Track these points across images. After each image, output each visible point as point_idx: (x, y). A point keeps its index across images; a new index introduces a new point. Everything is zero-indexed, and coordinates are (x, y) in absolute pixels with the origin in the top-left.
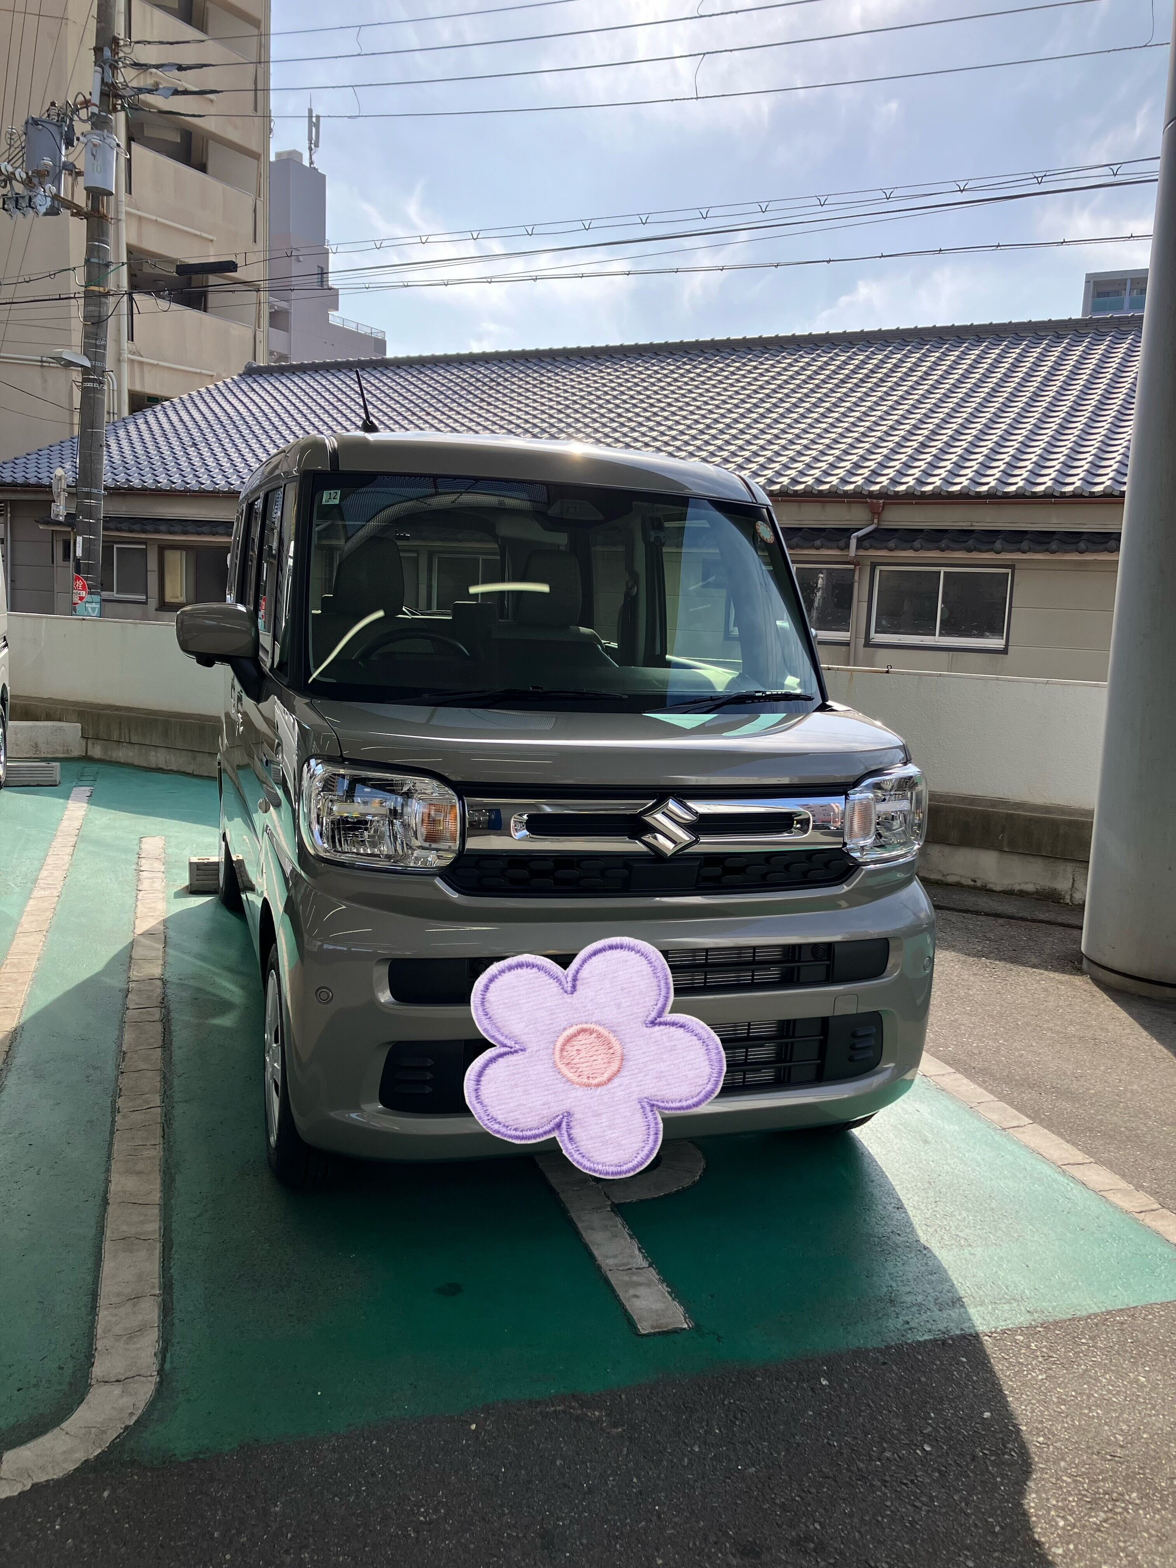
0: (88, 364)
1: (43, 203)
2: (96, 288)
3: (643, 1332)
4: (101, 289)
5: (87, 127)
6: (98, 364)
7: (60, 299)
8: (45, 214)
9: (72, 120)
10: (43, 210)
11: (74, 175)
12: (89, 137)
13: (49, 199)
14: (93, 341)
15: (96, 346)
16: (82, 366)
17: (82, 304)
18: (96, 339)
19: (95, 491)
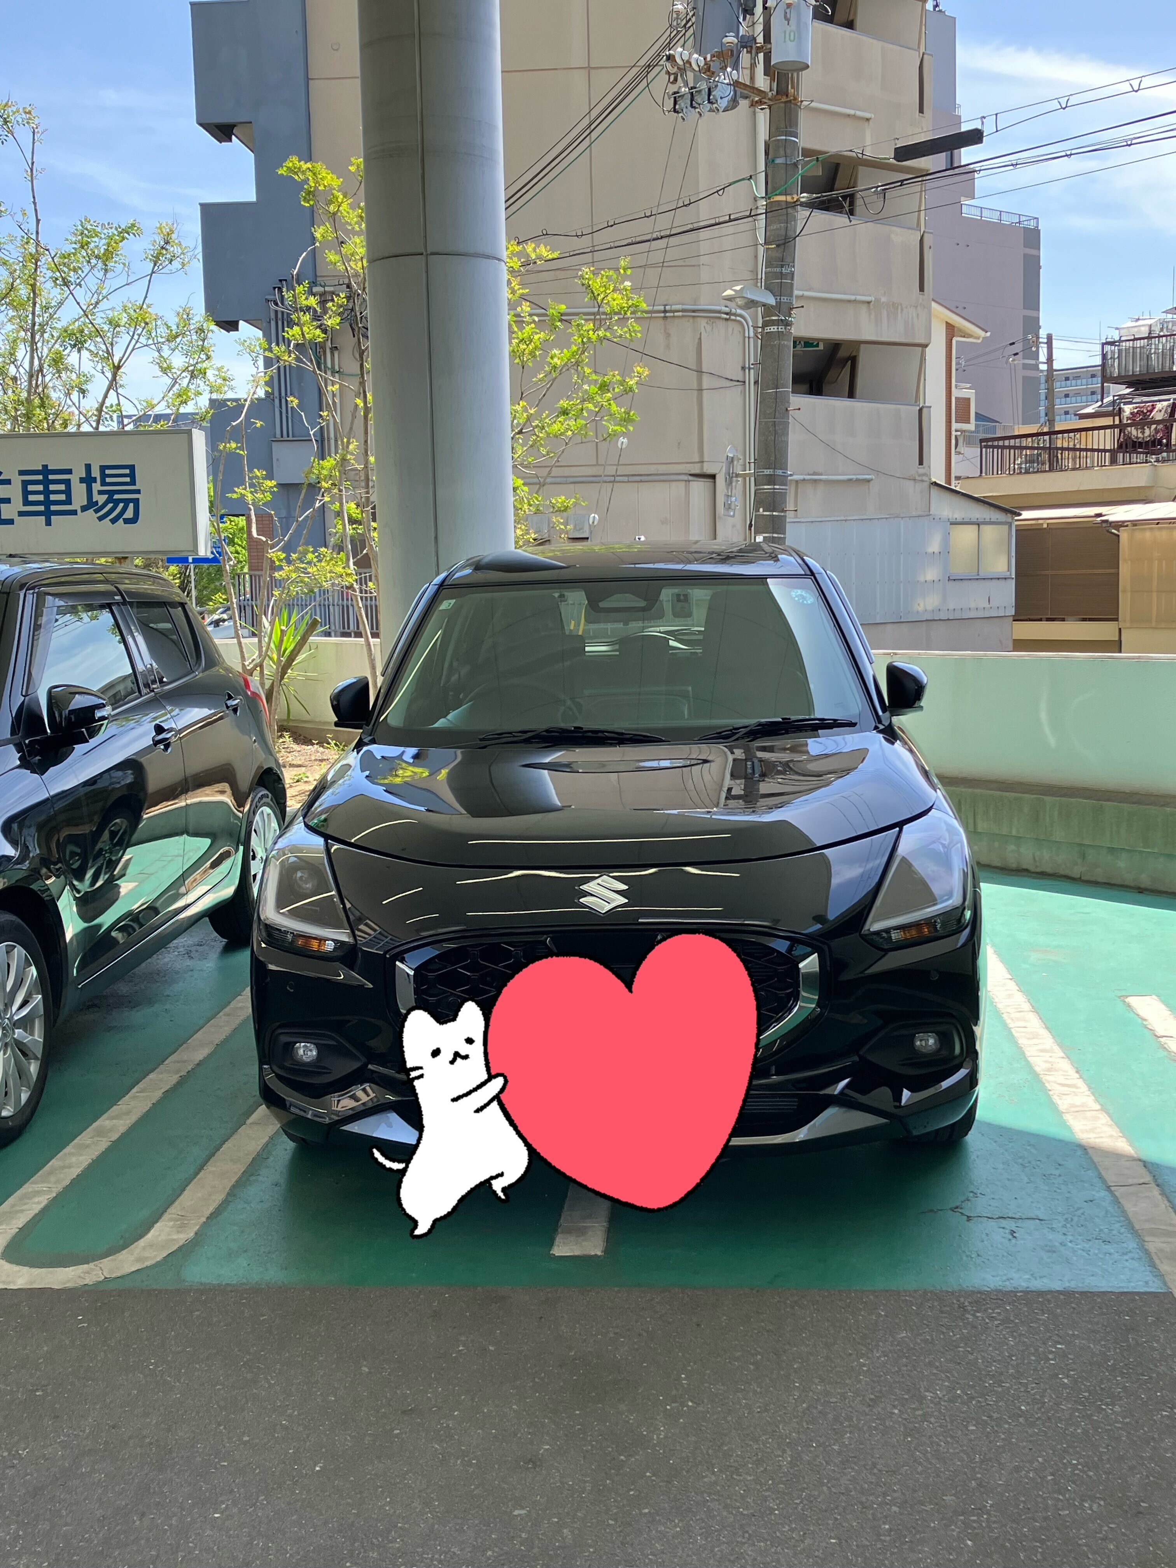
0: (771, 301)
1: (724, 93)
2: (782, 198)
4: (789, 198)
6: (784, 299)
7: (730, 221)
8: (725, 109)
10: (723, 103)
11: (754, 51)
14: (778, 270)
15: (782, 275)
16: (764, 305)
17: (762, 223)
18: (782, 266)
19: (779, 472)
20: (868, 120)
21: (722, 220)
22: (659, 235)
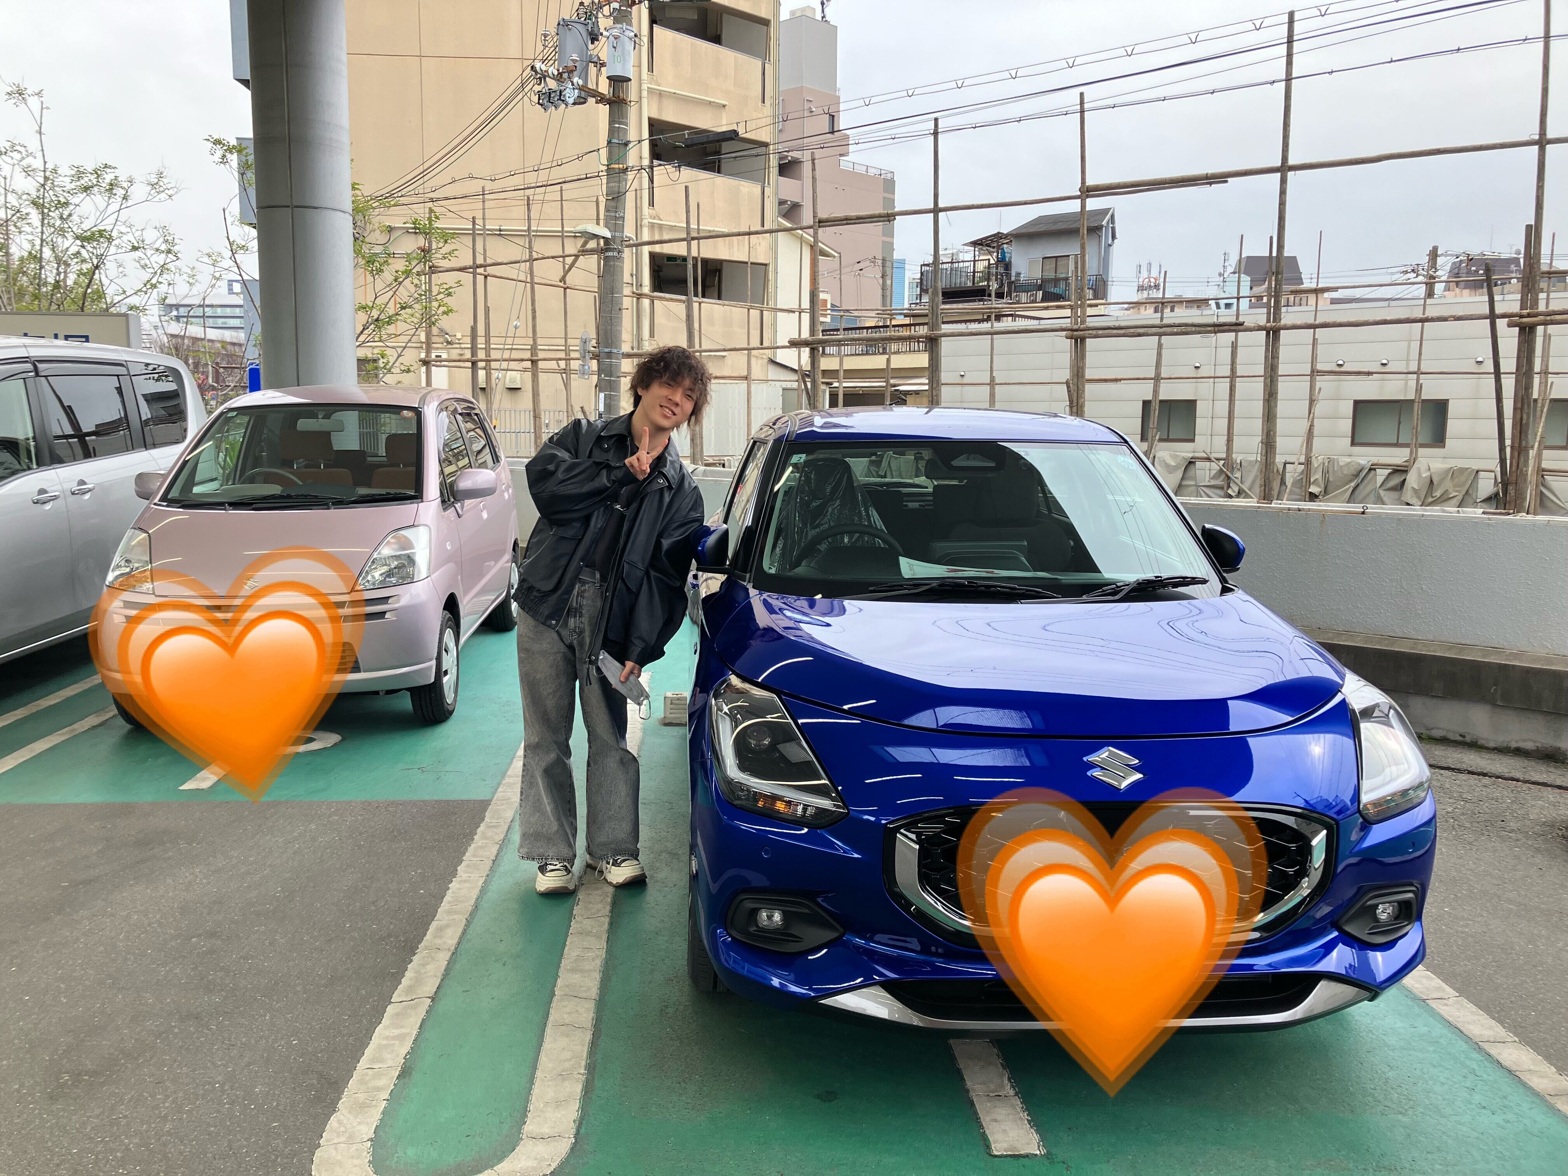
0: (608, 234)
1: (571, 95)
2: (617, 166)
3: (996, 1153)
4: (621, 166)
5: (610, 21)
6: (618, 234)
7: (587, 178)
8: (574, 104)
9: (597, 18)
10: (571, 101)
11: (598, 66)
12: (610, 31)
13: (576, 91)
14: (614, 214)
15: (616, 218)
16: (604, 238)
17: (605, 181)
18: (616, 212)
19: (615, 351)
20: (724, 106)
21: (582, 177)
22: (541, 184)
